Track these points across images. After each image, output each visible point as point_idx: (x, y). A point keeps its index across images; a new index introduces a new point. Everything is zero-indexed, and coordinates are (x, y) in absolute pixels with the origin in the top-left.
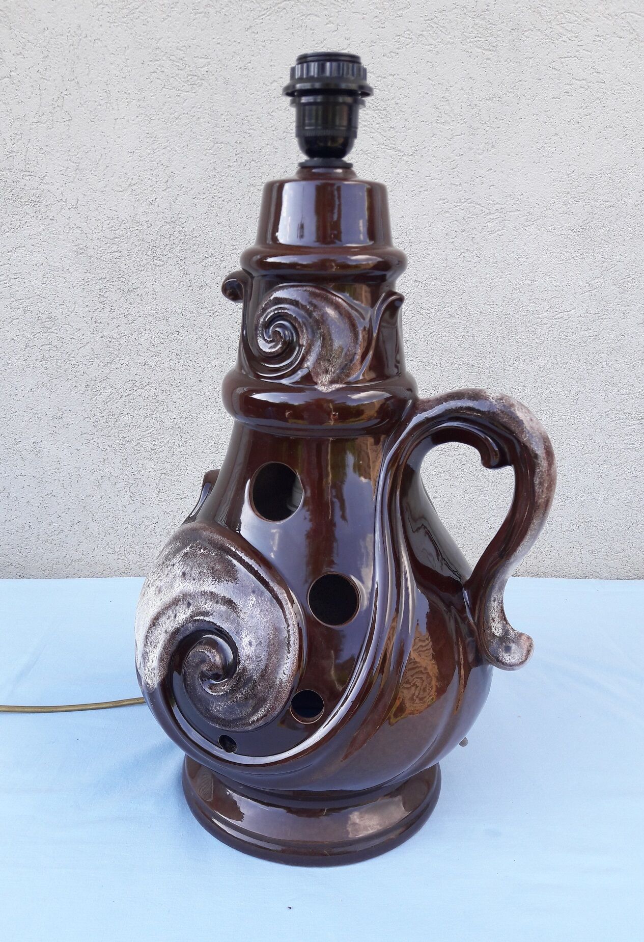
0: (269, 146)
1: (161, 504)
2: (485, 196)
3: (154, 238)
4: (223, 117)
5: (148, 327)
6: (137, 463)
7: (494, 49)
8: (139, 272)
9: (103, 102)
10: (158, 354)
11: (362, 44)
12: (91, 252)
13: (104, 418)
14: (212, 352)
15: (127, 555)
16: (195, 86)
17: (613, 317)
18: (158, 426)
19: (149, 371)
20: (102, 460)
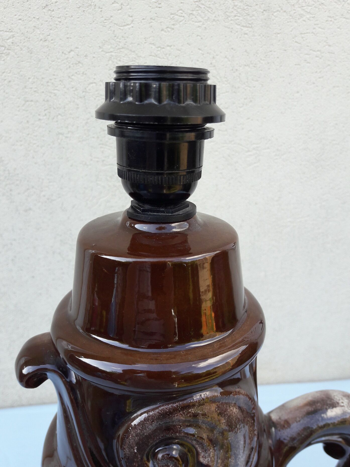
4: (30, 80)
7: (250, 26)
11: (143, 21)
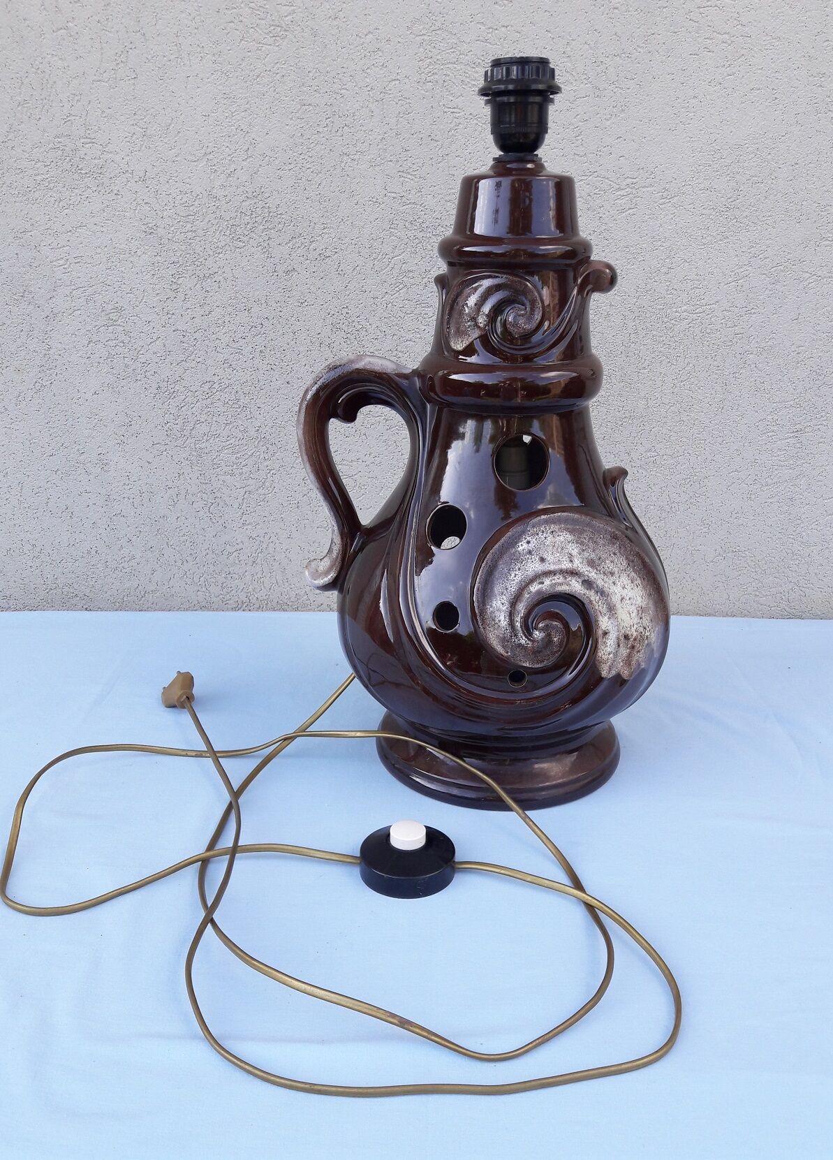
0: (364, 109)
1: (245, 528)
2: (614, 169)
3: (233, 215)
4: (311, 74)
5: (227, 318)
6: (217, 479)
8: (216, 255)
9: (172, 57)
10: (239, 351)
12: (161, 231)
13: (178, 426)
14: (301, 349)
15: (207, 586)
16: (278, 38)
17: (763, 311)
18: (240, 435)
19: (230, 370)
20: (177, 475)
